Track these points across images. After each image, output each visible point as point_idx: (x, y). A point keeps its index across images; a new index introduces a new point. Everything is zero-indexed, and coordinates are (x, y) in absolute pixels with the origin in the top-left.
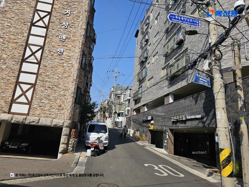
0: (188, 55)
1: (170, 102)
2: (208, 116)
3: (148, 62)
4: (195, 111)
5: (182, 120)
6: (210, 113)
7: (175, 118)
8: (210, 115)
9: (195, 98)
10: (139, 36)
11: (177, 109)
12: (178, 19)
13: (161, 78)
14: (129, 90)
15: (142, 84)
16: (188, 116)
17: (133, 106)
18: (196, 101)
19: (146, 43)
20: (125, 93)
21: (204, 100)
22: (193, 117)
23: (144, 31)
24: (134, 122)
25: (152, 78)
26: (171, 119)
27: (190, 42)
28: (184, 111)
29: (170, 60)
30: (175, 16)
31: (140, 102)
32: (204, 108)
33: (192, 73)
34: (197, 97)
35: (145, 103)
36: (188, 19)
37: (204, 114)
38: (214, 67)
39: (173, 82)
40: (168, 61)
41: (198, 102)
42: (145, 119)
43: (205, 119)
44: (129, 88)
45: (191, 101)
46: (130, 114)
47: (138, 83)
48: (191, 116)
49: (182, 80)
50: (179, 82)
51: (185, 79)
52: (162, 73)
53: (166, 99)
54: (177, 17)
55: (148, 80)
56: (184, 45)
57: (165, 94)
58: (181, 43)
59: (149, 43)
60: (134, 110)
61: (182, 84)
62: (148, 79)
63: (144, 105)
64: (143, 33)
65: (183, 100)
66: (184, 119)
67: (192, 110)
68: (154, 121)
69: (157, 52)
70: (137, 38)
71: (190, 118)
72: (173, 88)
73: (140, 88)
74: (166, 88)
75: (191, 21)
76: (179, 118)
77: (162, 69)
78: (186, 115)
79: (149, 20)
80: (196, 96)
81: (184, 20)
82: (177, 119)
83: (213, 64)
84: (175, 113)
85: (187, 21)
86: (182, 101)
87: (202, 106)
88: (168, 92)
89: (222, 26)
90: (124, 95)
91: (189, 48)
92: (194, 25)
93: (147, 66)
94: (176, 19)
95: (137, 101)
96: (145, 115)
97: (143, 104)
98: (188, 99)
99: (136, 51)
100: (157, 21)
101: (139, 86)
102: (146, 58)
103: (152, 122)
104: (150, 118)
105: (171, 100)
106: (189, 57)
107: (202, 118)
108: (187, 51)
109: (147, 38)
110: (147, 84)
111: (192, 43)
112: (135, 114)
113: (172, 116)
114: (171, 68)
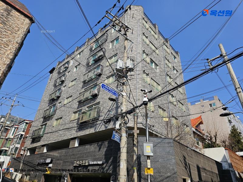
0: (100, 108)
1: (75, 146)
2: (108, 163)
3: (59, 101)
4: (98, 157)
5: (85, 165)
6: (109, 160)
7: (78, 163)
8: (109, 162)
9: (99, 145)
10: (53, 73)
11: (81, 154)
12: (107, 89)
13: (71, 121)
14: (25, 123)
15: (47, 122)
16: (91, 161)
17: (28, 144)
18: (100, 149)
19: (61, 83)
20: (17, 127)
21: (106, 149)
22: (95, 163)
23: (61, 71)
24: (25, 164)
25: (61, 118)
26: (73, 163)
27: (103, 98)
28: (87, 157)
29: (83, 107)
30: (105, 86)
31: (39, 141)
32: (105, 156)
33: (100, 124)
34: (101, 145)
35: (46, 143)
36: (112, 90)
37: (105, 161)
38: (122, 128)
39: (82, 127)
40: (81, 107)
41: (101, 149)
42: (42, 161)
43: (104, 165)
44: (25, 121)
45: (95, 148)
46: (17, 152)
47: (42, 120)
48: (93, 161)
49: (91, 127)
50: (87, 129)
51: (94, 127)
52: (73, 117)
53: (71, 143)
54: (106, 87)
55: (56, 120)
56: (98, 99)
57: (72, 137)
58: (95, 96)
59: (64, 85)
60: (28, 149)
61: (90, 131)
62: (56, 118)
63: (43, 146)
64: (59, 73)
65: (89, 146)
66: (87, 164)
67: (95, 156)
68: (53, 164)
69: (71, 95)
70: (52, 74)
71: (92, 163)
72: (82, 132)
73: (43, 125)
74: (74, 132)
75: (114, 92)
76: (82, 163)
77: (74, 113)
78: (89, 161)
79: (68, 64)
80: (100, 143)
81: (110, 90)
82: (80, 164)
83: (122, 125)
84: (78, 157)
85: (111, 91)
86: (87, 147)
87: (104, 153)
88: (75, 136)
89: (132, 104)
90: (15, 129)
91: (101, 103)
92: (115, 95)
93: (58, 105)
94: (105, 88)
95: (35, 140)
96: (43, 156)
97: (43, 144)
98: (93, 145)
99: (47, 87)
100: (76, 69)
101: (43, 123)
102: (58, 97)
103: (51, 165)
104: (48, 161)
105: (77, 145)
106: (100, 109)
107: (103, 164)
108: (99, 104)
109: (63, 79)
110: (54, 123)
111: (103, 100)
112: (29, 154)
113: (75, 161)
114: (83, 115)
